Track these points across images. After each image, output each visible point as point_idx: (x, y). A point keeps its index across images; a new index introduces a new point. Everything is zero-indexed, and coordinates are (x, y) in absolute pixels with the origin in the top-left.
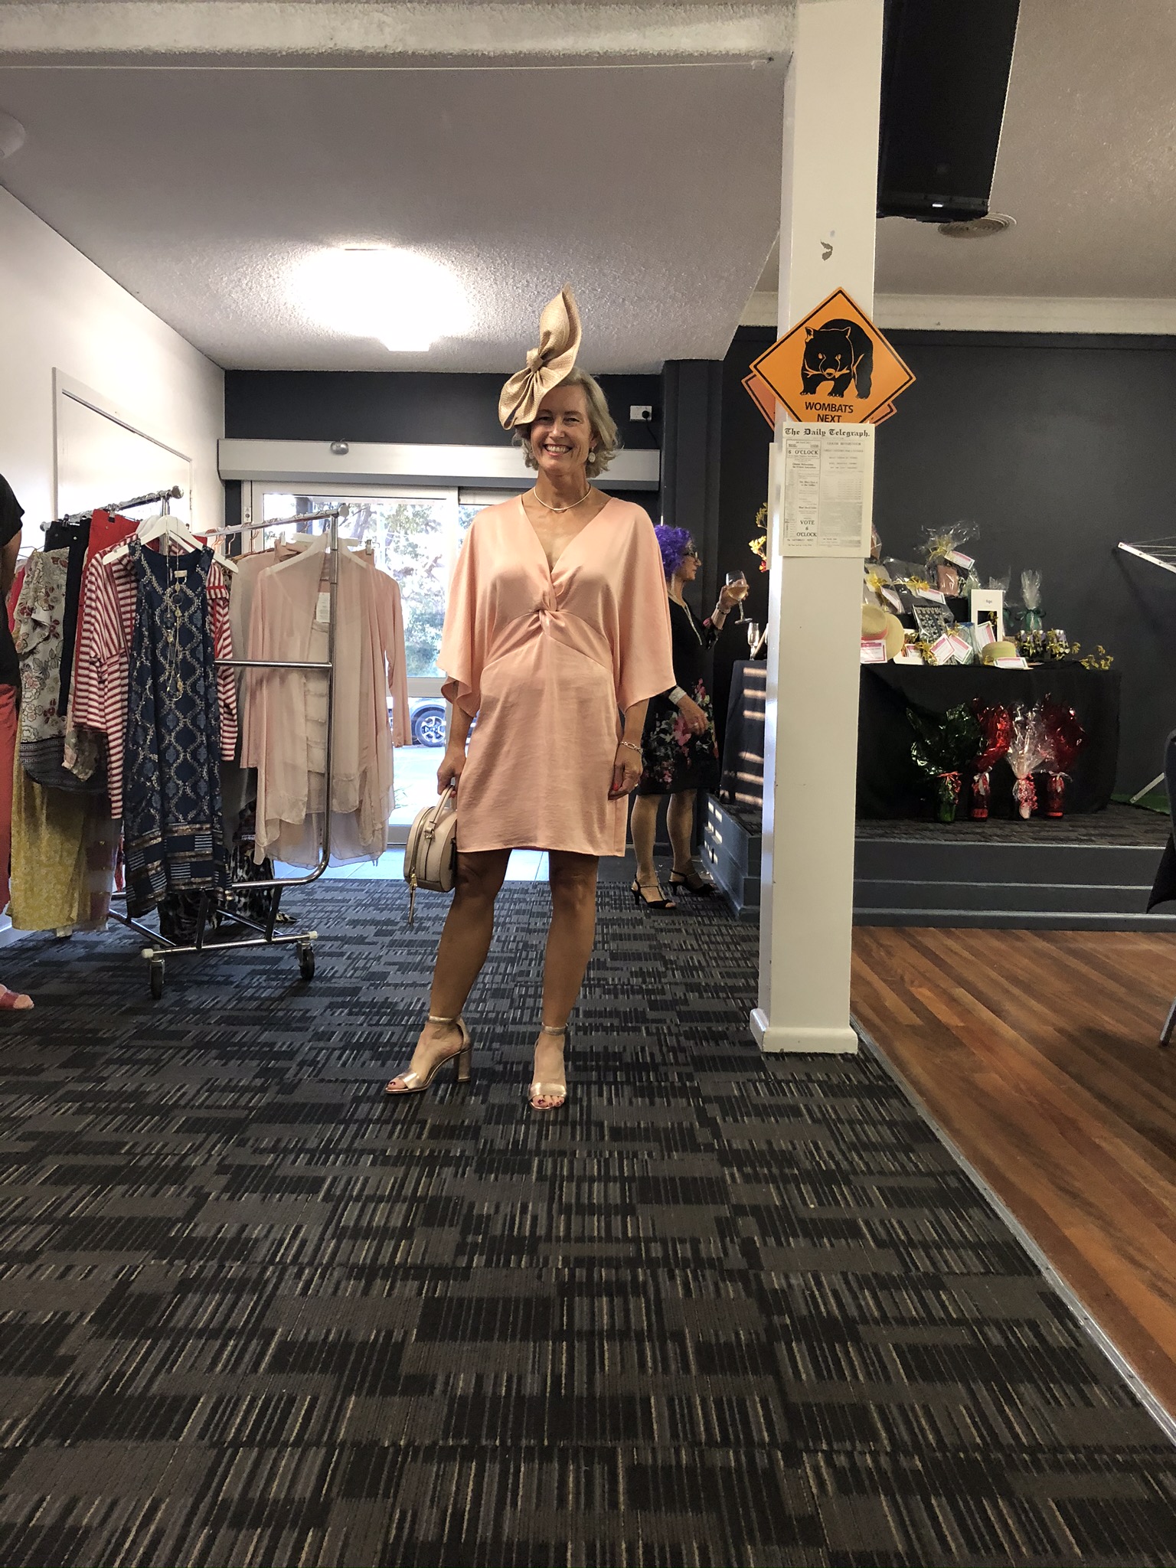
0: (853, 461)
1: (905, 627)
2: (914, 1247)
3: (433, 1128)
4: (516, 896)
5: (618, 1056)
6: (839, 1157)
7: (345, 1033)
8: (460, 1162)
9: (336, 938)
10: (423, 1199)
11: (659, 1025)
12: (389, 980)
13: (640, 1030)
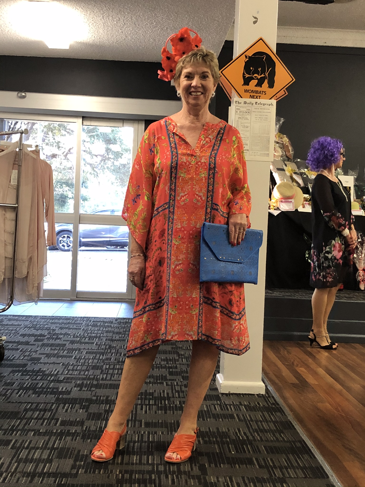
0: (266, 117)
1: (304, 193)
2: (276, 468)
3: (62, 421)
4: (106, 324)
5: (152, 394)
6: (249, 434)
7: (20, 383)
8: (74, 435)
9: (14, 342)
10: (57, 448)
11: (173, 382)
12: (41, 361)
13: (163, 383)
